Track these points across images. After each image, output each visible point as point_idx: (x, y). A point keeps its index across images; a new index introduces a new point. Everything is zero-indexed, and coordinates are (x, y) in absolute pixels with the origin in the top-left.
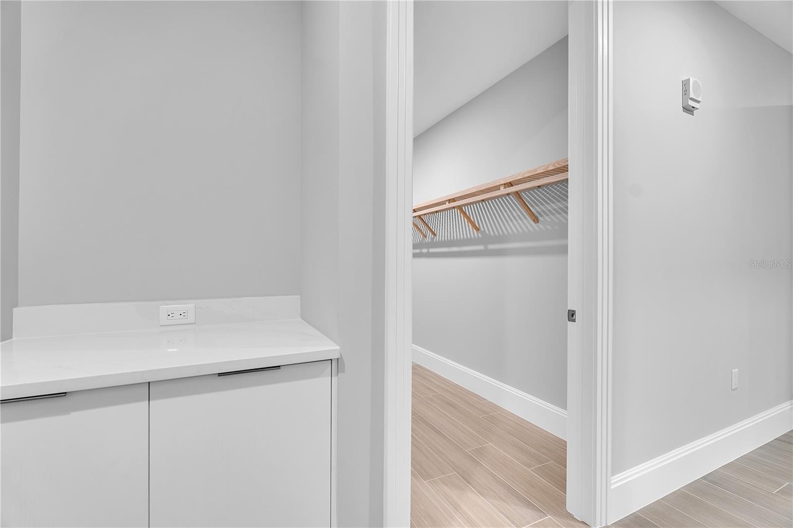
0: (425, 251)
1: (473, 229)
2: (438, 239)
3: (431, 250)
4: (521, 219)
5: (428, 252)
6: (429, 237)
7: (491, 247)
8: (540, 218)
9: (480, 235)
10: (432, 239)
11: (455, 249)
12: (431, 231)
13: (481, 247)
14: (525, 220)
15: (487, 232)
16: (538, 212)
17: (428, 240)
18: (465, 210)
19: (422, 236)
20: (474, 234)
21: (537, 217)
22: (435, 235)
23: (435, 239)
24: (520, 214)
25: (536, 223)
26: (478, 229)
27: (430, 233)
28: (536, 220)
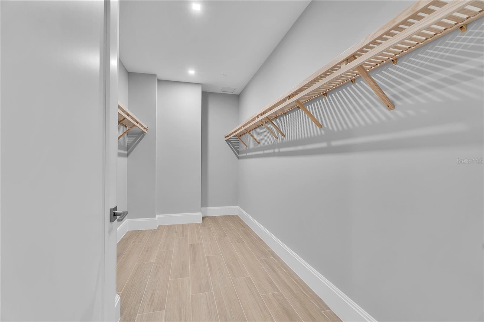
0: (277, 150)
1: (316, 127)
2: (286, 140)
3: (282, 150)
4: (369, 108)
5: (279, 152)
6: (280, 138)
7: (334, 143)
8: (397, 103)
9: (323, 132)
10: (282, 140)
11: (300, 148)
12: (281, 132)
13: (324, 145)
14: (375, 109)
15: (330, 128)
16: (394, 96)
17: (279, 141)
18: (309, 109)
19: (274, 138)
20: (317, 131)
21: (393, 102)
22: (284, 136)
23: (284, 140)
24: (368, 102)
25: (390, 109)
26: (321, 126)
27: (281, 135)
28: (391, 105)
